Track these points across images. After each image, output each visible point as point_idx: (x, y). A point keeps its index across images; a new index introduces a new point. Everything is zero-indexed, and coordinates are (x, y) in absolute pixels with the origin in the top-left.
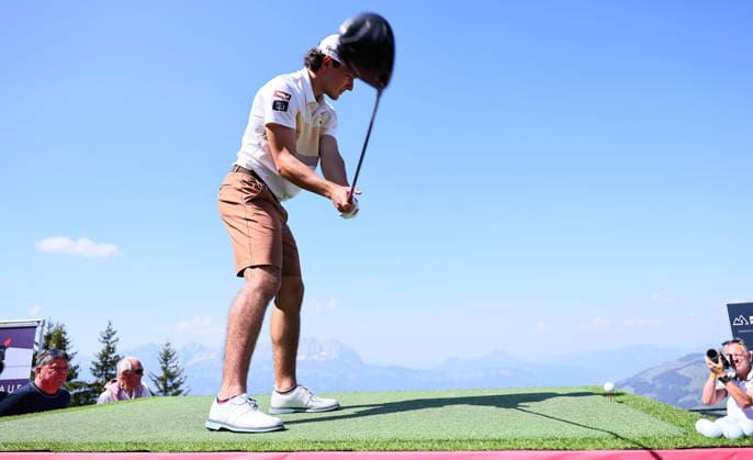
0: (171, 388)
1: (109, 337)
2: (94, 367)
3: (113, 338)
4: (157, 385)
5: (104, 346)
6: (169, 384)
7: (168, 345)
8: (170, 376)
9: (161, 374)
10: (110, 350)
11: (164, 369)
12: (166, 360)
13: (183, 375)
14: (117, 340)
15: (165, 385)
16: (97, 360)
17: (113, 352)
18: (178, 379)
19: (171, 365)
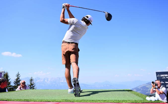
2: (14, 82)
5: (17, 77)
7: (32, 77)
9: (30, 84)
12: (31, 81)
14: (20, 76)
16: (15, 81)
17: (19, 79)
18: (34, 85)
19: (32, 82)
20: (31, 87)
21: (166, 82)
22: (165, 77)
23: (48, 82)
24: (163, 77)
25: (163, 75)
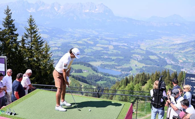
0: (33, 33)
1: (8, 12)
2: (4, 24)
3: (10, 13)
4: (28, 32)
5: (6, 16)
6: (32, 31)
7: (31, 16)
8: (33, 28)
10: (9, 17)
11: (30, 25)
12: (31, 22)
13: (37, 28)
14: (11, 13)
15: (31, 32)
16: (5, 21)
18: (35, 29)
19: (32, 24)
23: (59, 11)
24: (193, 80)
25: (193, 78)
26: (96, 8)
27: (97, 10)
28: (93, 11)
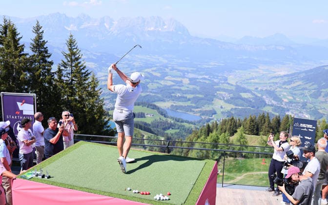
0: (74, 61)
1: (38, 30)
2: (32, 47)
3: (41, 31)
4: (67, 59)
5: (35, 35)
6: (73, 58)
7: (71, 36)
8: (74, 54)
9: (68, 52)
10: (40, 37)
11: (70, 50)
12: (71, 45)
13: (81, 53)
14: (43, 32)
16: (33, 43)
17: (42, 39)
18: (78, 55)
19: (73, 48)
20: (71, 59)
21: (306, 137)
22: (307, 128)
23: (111, 29)
24: (304, 128)
25: (304, 125)
26: (164, 24)
27: (165, 27)
28: (160, 29)
